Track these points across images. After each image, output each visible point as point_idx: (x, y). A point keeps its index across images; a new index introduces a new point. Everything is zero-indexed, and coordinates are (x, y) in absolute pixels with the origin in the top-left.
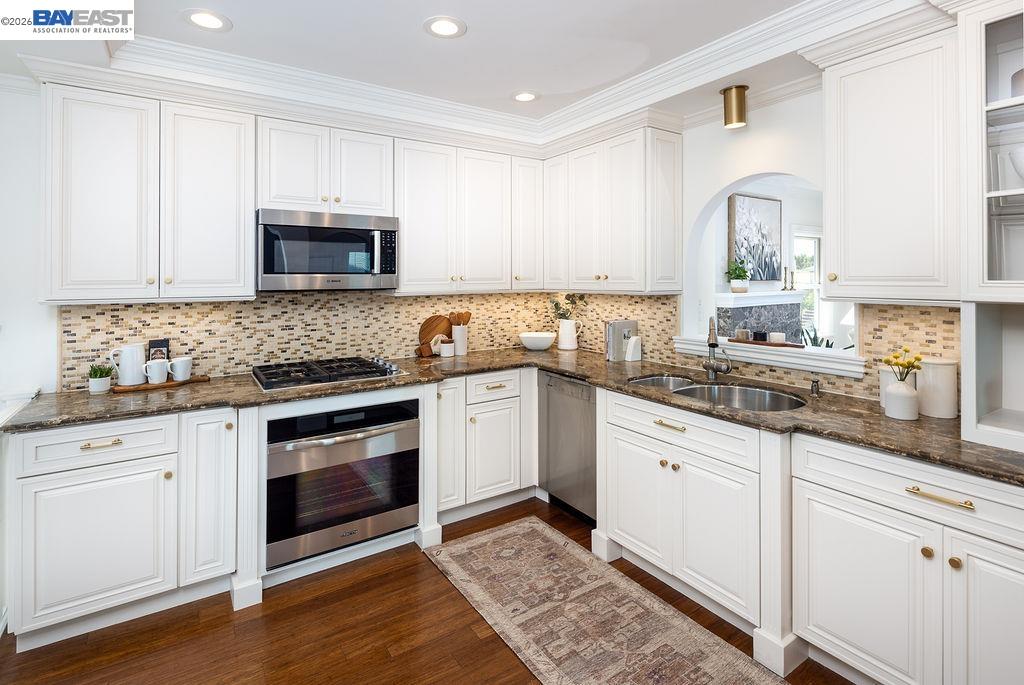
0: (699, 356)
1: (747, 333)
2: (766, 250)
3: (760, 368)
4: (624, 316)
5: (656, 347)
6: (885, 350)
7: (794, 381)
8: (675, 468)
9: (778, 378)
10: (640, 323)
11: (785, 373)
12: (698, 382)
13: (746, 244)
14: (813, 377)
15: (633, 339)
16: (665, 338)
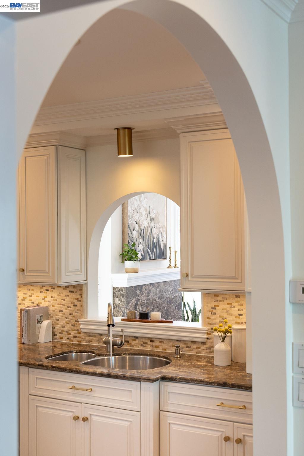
0: (100, 334)
1: (135, 314)
2: (155, 232)
3: (144, 341)
4: (36, 303)
5: (65, 329)
6: (217, 321)
7: (166, 347)
8: (85, 419)
9: (156, 347)
10: (51, 308)
11: (161, 342)
12: (100, 355)
13: (137, 227)
14: (177, 344)
15: (45, 323)
16: (73, 320)
